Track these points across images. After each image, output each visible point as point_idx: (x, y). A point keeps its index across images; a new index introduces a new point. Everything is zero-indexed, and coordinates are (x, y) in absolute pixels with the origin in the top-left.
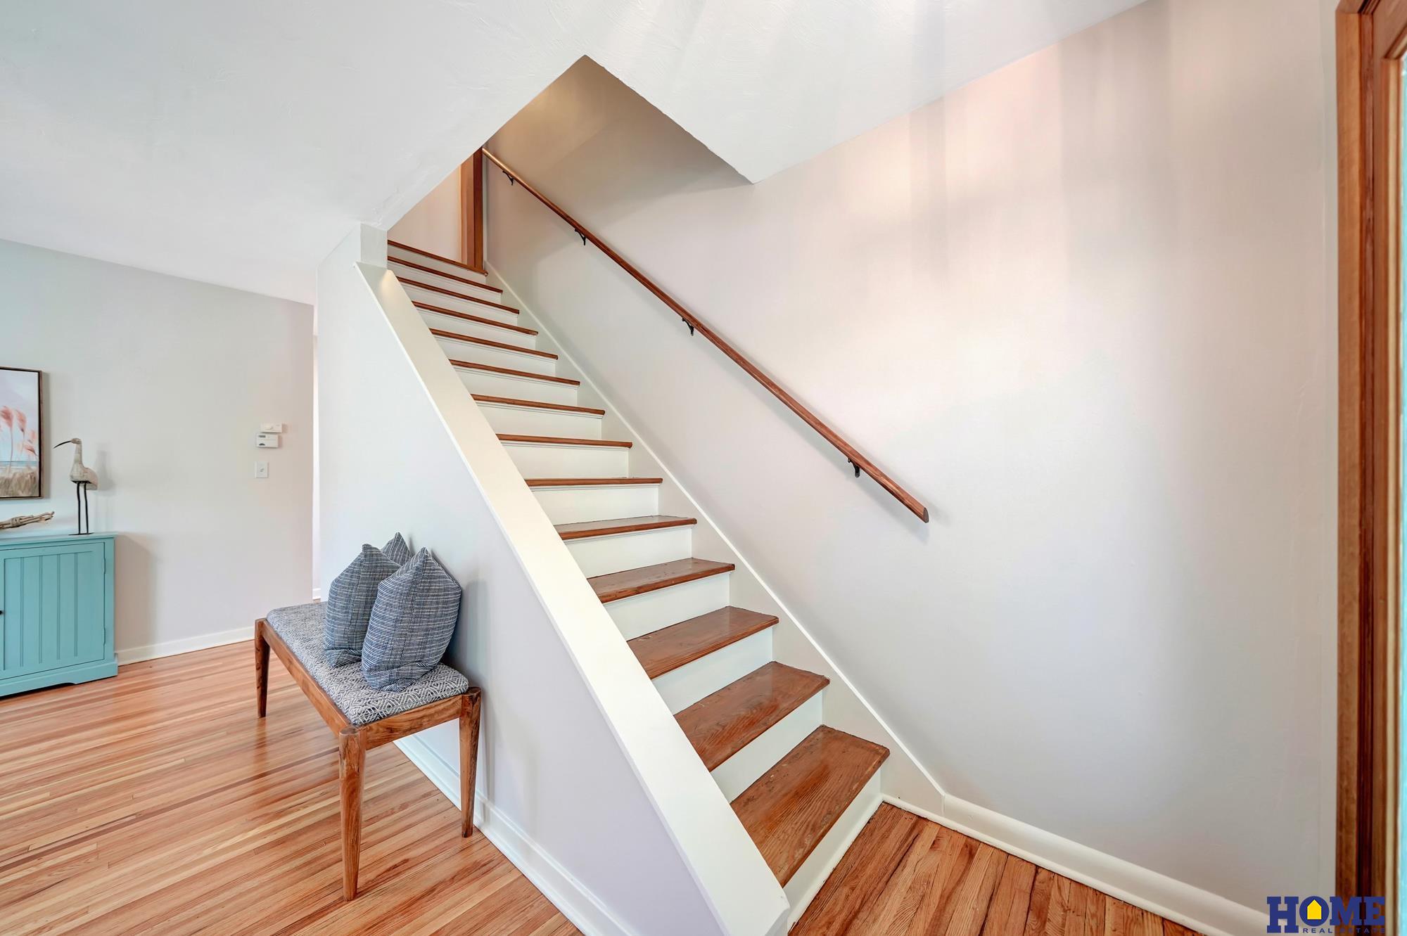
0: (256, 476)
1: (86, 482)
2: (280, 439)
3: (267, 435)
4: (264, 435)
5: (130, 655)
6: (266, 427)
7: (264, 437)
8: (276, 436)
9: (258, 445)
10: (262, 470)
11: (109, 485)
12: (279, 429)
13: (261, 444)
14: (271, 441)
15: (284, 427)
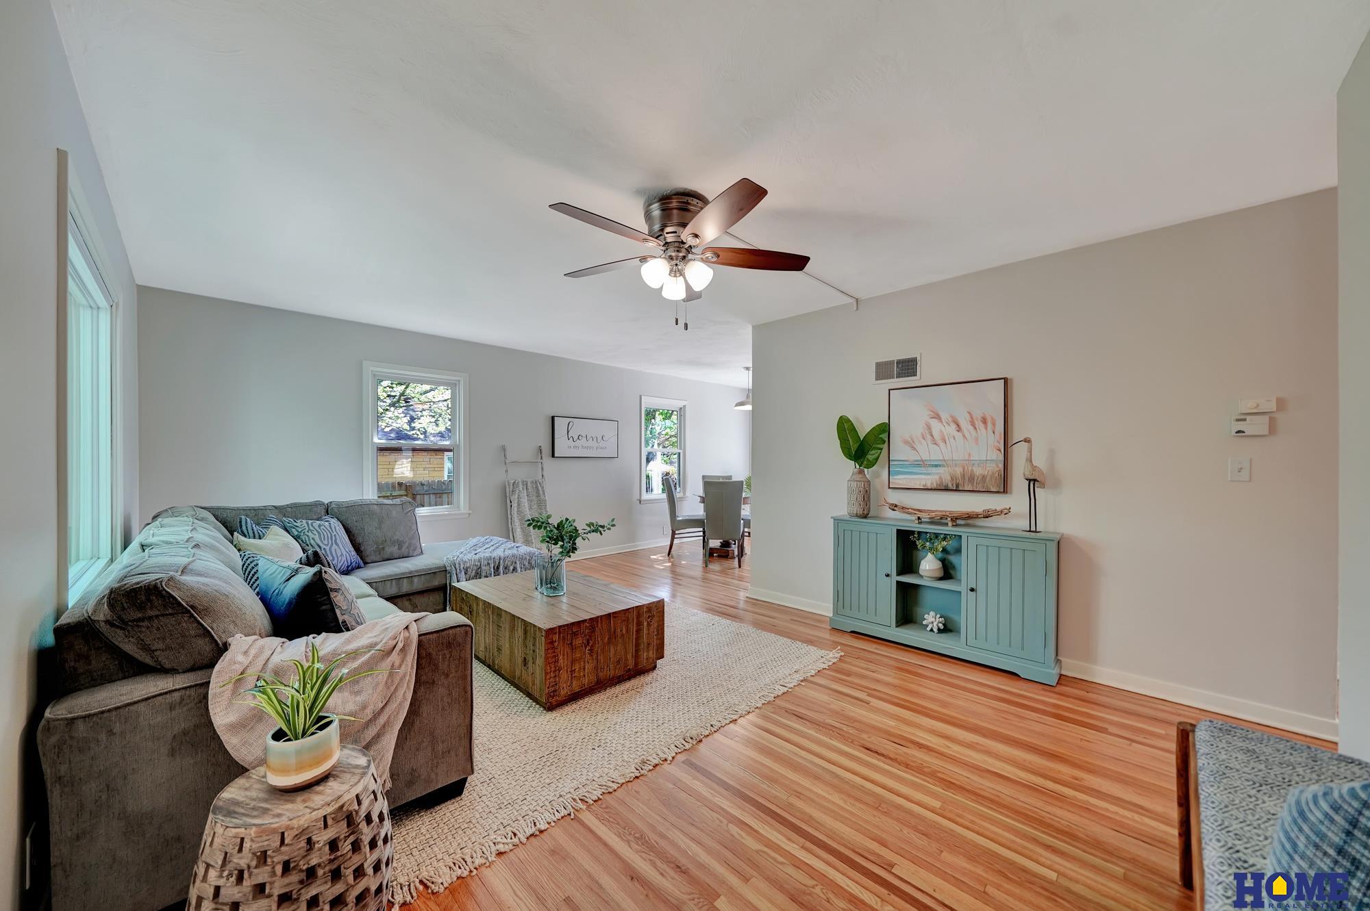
0: (1229, 479)
1: (1035, 480)
2: (1272, 422)
3: (1248, 418)
4: (1243, 417)
5: (1072, 668)
6: (1247, 405)
7: (1245, 420)
8: (1266, 419)
9: (1234, 434)
10: (1240, 470)
11: (1057, 485)
12: (1273, 406)
13: (1238, 432)
14: (1256, 426)
15: (1281, 404)
